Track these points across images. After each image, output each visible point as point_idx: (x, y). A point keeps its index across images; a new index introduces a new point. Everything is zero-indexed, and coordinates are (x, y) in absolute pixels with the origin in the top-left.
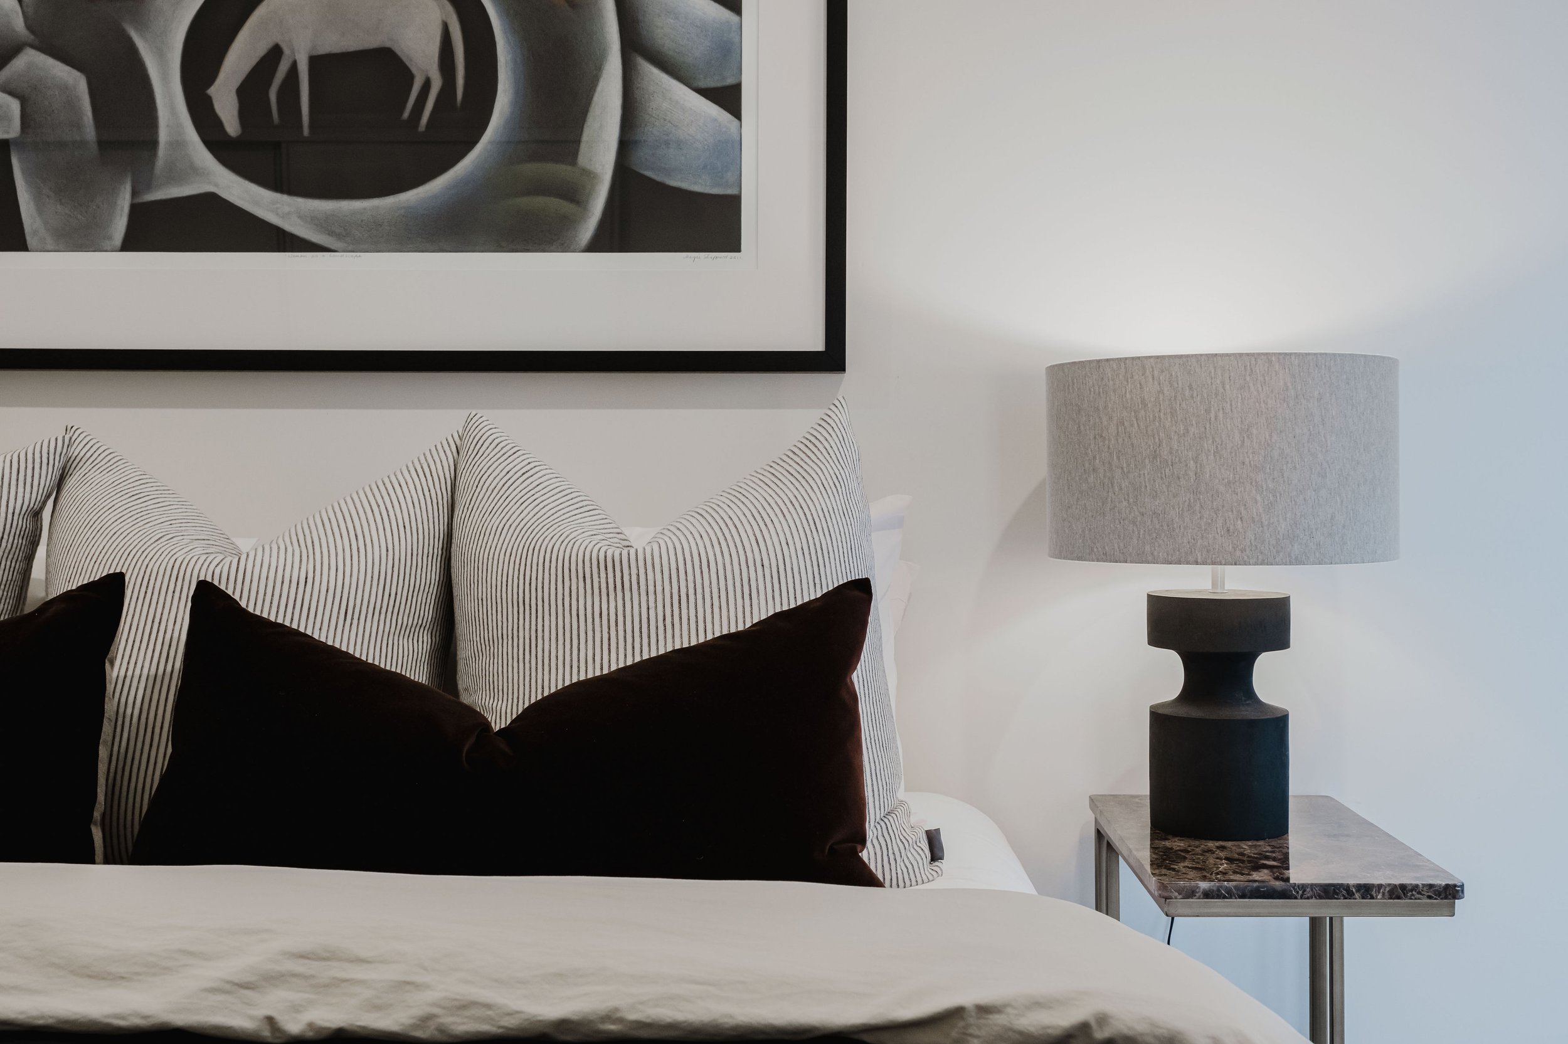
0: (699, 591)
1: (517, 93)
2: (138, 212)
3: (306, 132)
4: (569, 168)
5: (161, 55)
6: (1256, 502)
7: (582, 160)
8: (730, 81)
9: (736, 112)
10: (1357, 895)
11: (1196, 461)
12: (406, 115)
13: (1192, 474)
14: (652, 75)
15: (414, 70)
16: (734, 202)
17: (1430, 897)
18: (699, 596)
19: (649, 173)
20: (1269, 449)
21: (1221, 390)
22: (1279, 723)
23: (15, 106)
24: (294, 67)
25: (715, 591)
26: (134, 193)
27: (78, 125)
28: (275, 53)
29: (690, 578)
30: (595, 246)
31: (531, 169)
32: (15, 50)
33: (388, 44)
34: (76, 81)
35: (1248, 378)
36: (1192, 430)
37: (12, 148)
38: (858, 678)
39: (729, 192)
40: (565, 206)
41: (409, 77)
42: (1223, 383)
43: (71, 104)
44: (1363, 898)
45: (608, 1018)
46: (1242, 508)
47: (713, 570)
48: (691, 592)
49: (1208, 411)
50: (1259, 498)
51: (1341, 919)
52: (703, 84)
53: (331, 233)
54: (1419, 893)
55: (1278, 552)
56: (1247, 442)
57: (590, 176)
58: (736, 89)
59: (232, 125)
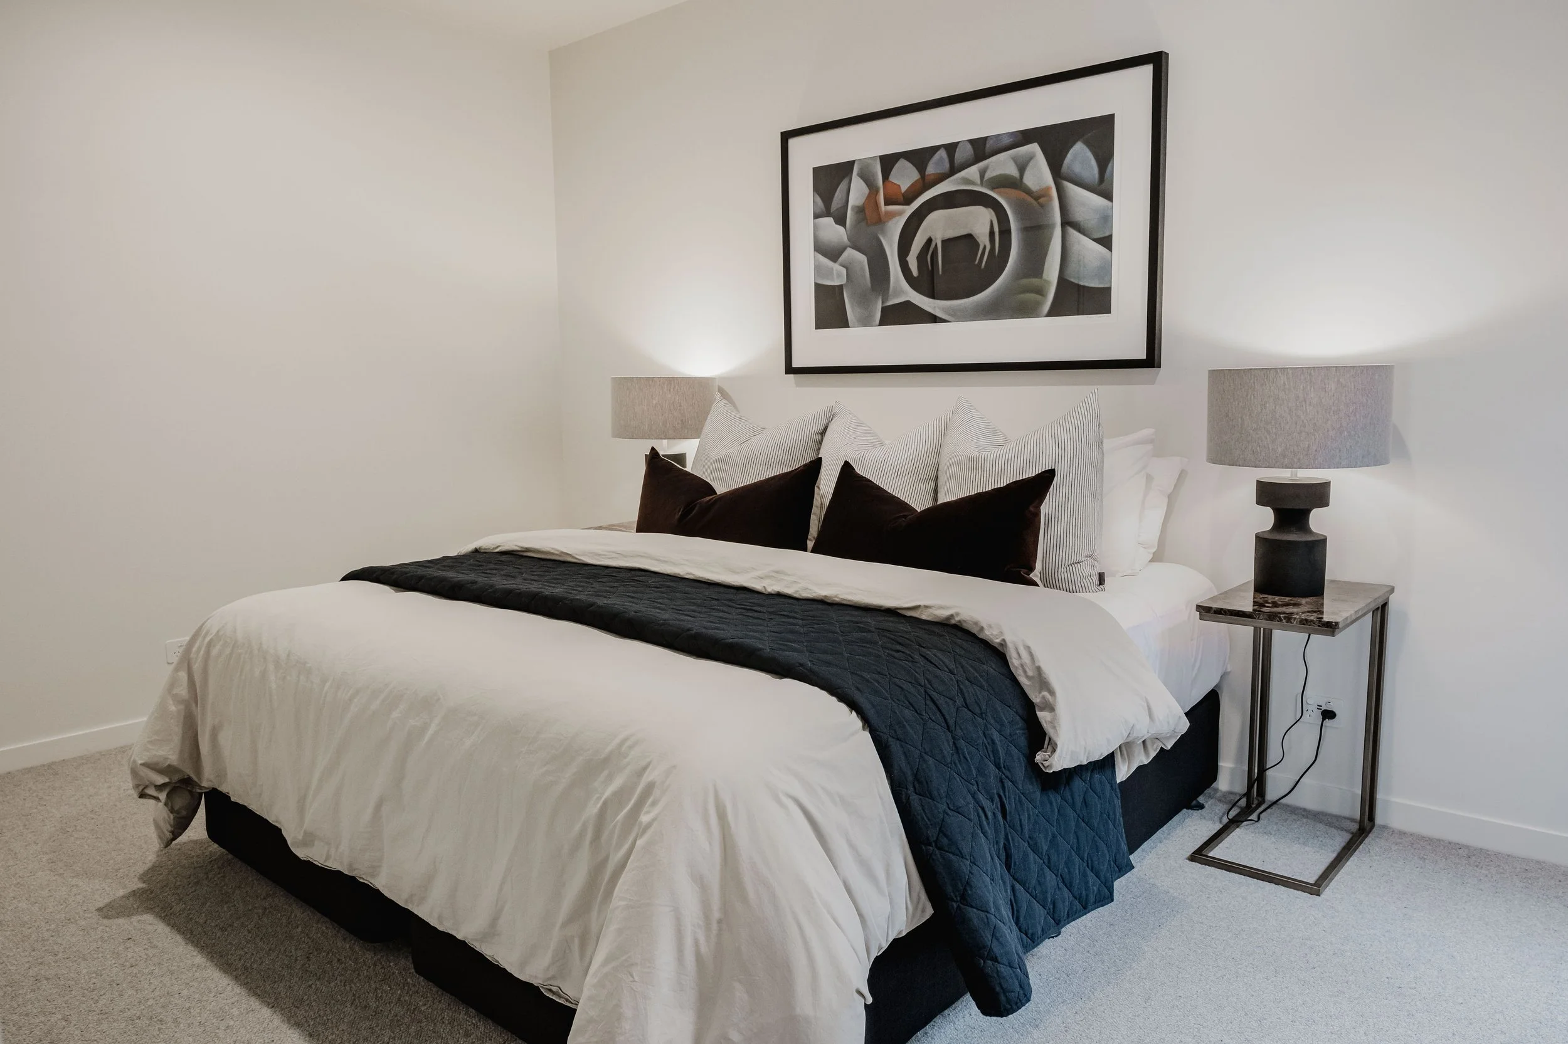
0: (1003, 471)
1: (1019, 248)
2: (885, 310)
3: (940, 273)
4: (1039, 280)
5: (891, 246)
6: (1267, 438)
7: (1045, 276)
8: (1107, 234)
9: (1110, 248)
10: (1284, 621)
11: (1241, 418)
12: (977, 262)
13: (1239, 424)
14: (1073, 233)
15: (980, 243)
16: (1109, 289)
17: (1319, 626)
18: (1003, 473)
19: (1072, 280)
20: (1274, 414)
21: (1253, 385)
22: (1322, 542)
23: (844, 271)
24: (936, 245)
25: (1009, 471)
26: (883, 303)
27: (864, 276)
28: (930, 241)
29: (1000, 466)
30: (1051, 314)
31: (1025, 281)
32: (844, 249)
33: (970, 232)
34: (862, 258)
35: (1265, 380)
36: (1241, 404)
37: (844, 287)
38: (1044, 508)
39: (1106, 286)
40: (1038, 297)
41: (978, 245)
42: (1254, 383)
43: (862, 269)
44: (1287, 622)
45: (836, 596)
46: (1260, 441)
47: (1009, 463)
48: (1000, 470)
49: (1247, 395)
50: (1268, 437)
51: (1271, 630)
52: (1096, 236)
53: (950, 315)
54: (1314, 623)
55: (1276, 462)
56: (1264, 411)
57: (1048, 282)
58: (1110, 238)
59: (915, 272)
